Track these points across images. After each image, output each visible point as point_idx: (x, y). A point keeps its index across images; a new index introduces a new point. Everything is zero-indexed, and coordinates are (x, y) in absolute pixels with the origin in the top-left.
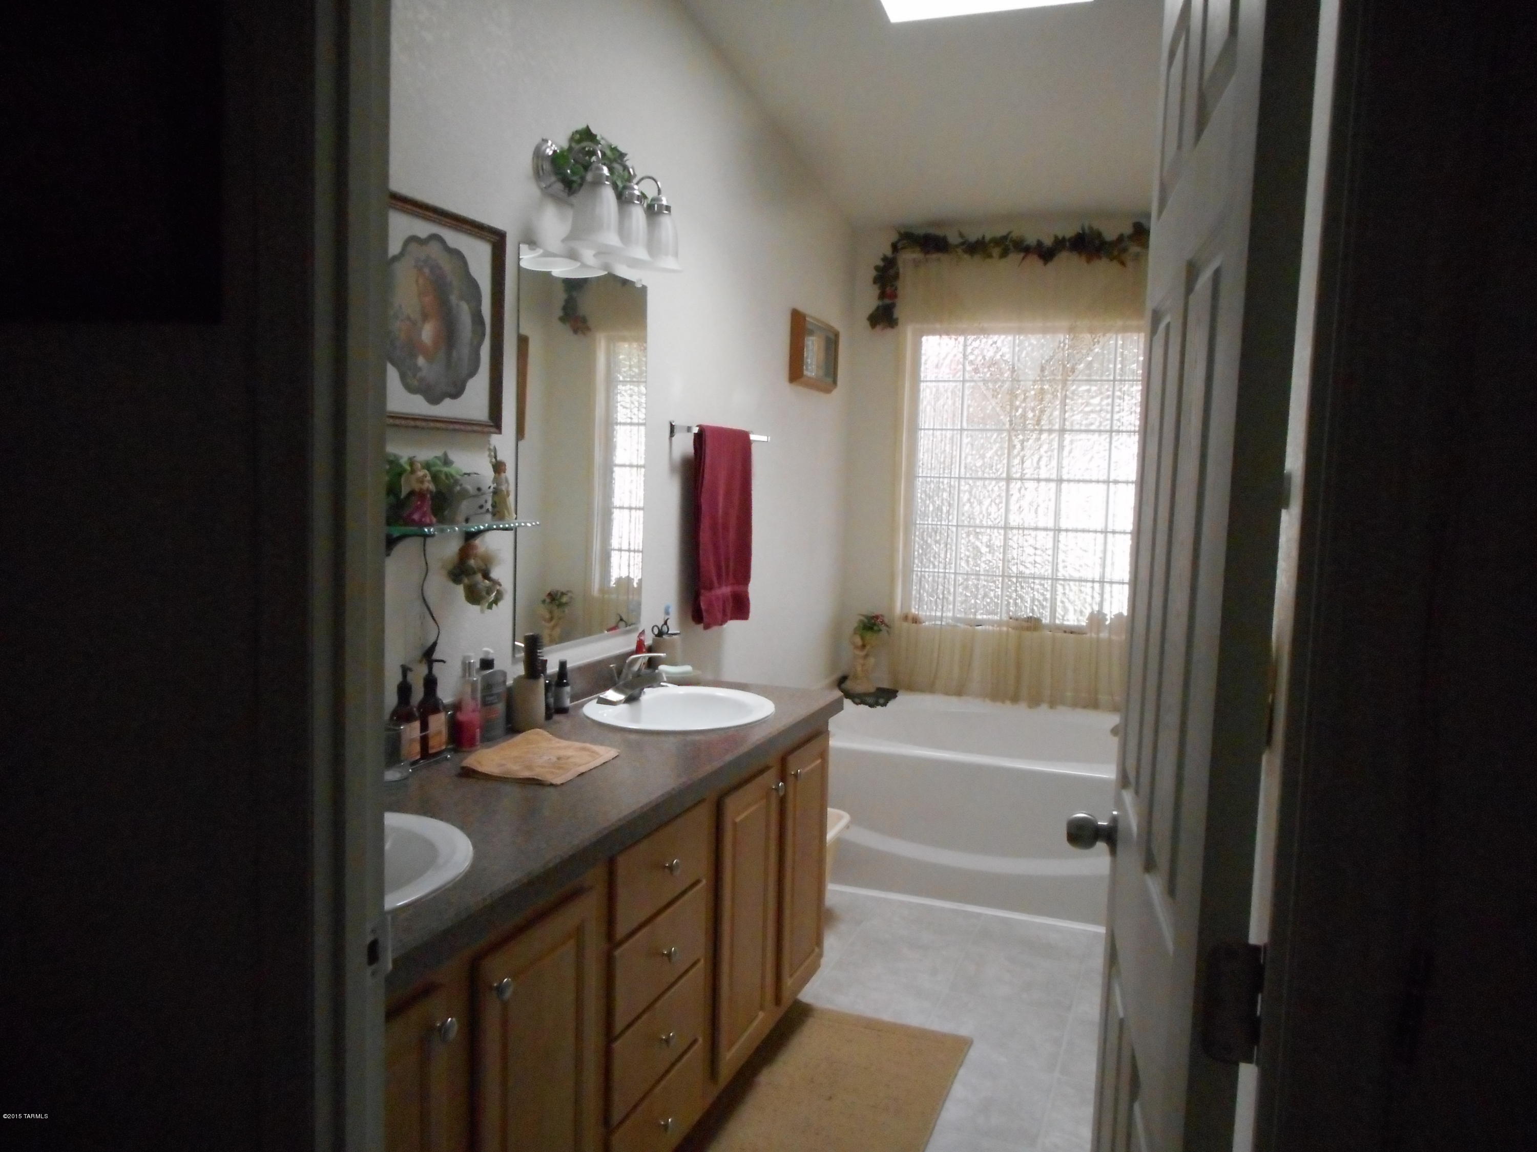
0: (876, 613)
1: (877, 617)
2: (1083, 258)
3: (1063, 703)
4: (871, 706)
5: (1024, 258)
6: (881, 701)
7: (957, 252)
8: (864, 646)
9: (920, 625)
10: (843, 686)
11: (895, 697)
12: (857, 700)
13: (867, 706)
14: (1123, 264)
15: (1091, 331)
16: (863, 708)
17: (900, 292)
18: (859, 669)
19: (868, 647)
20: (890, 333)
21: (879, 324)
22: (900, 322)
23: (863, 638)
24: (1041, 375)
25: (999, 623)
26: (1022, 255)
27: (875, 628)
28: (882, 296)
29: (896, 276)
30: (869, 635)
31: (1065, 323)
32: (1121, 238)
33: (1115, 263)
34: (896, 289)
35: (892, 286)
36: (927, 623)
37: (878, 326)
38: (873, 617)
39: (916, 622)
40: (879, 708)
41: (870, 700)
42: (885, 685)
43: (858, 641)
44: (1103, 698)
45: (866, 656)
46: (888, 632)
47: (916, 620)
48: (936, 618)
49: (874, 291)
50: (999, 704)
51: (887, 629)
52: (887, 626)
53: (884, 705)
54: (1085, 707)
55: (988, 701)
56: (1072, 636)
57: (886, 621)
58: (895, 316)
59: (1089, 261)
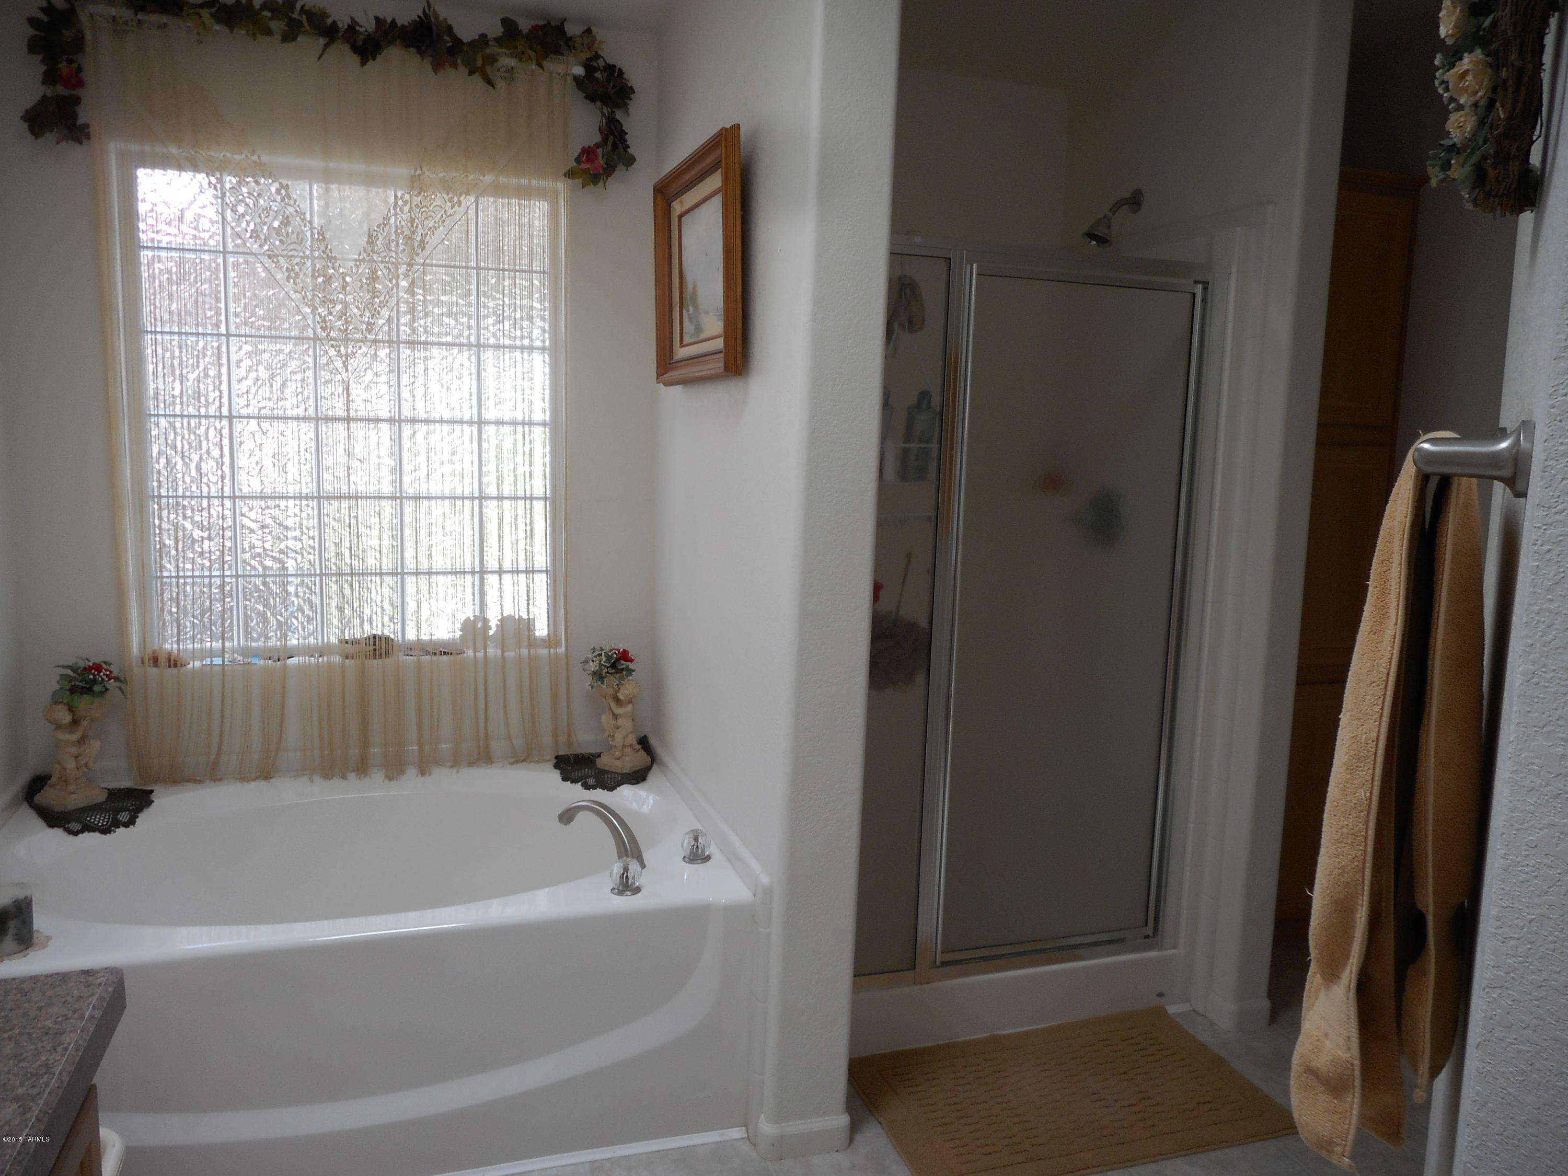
0: (95, 659)
1: (98, 668)
2: (427, 65)
3: (439, 763)
4: (105, 831)
5: (326, 46)
6: (124, 817)
7: (200, 16)
8: (75, 722)
9: (183, 670)
10: (38, 798)
11: (149, 803)
12: (75, 826)
13: (97, 834)
14: (490, 82)
15: (447, 187)
16: (91, 839)
17: (88, 75)
18: (71, 764)
19: (85, 723)
20: (74, 152)
21: (52, 131)
22: (93, 130)
23: (71, 709)
24: (370, 249)
25: (322, 651)
26: (322, 41)
27: (97, 688)
28: (50, 77)
29: (78, 45)
30: (83, 703)
31: (403, 171)
32: (483, 40)
33: (477, 77)
34: (80, 69)
35: (70, 61)
36: (197, 664)
37: (47, 134)
38: (88, 669)
39: (175, 665)
40: (121, 830)
41: (99, 819)
42: (126, 783)
43: (65, 717)
44: (498, 746)
45: (81, 741)
46: (121, 689)
47: (174, 662)
48: (211, 653)
49: (35, 68)
50: (336, 782)
51: (118, 684)
52: (117, 679)
53: (131, 822)
54: (472, 764)
55: (317, 779)
56: (445, 658)
57: (115, 672)
58: (81, 121)
59: (437, 67)
